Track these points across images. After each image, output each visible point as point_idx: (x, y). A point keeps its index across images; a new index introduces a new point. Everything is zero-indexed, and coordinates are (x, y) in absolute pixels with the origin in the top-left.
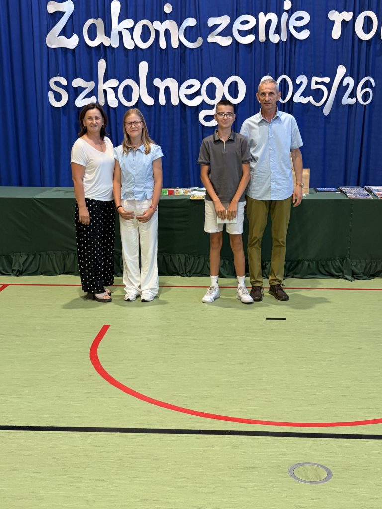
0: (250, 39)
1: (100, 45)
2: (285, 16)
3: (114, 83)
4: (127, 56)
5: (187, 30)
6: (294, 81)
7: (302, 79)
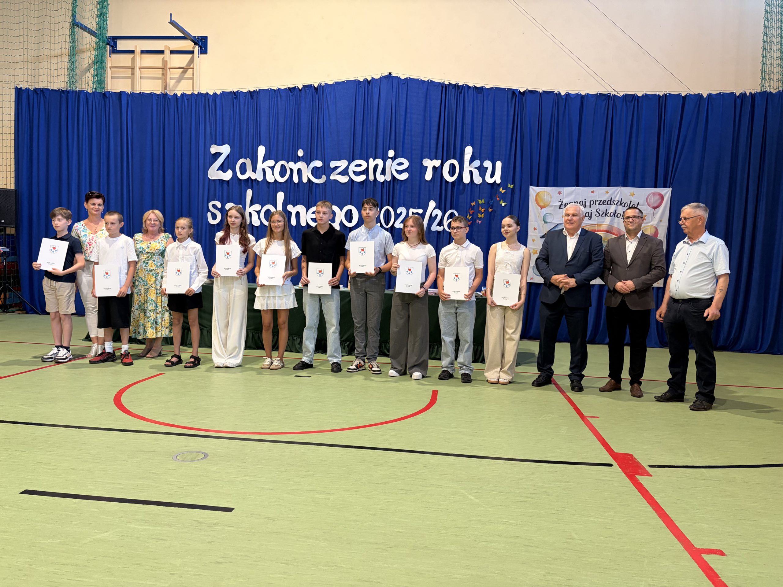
0: (362, 178)
1: (248, 178)
2: (389, 162)
3: (257, 207)
4: (269, 188)
5: (315, 169)
6: (395, 211)
7: (402, 210)
